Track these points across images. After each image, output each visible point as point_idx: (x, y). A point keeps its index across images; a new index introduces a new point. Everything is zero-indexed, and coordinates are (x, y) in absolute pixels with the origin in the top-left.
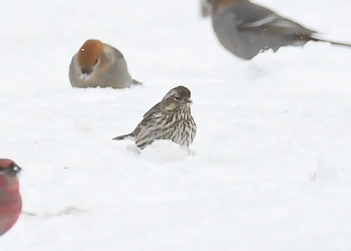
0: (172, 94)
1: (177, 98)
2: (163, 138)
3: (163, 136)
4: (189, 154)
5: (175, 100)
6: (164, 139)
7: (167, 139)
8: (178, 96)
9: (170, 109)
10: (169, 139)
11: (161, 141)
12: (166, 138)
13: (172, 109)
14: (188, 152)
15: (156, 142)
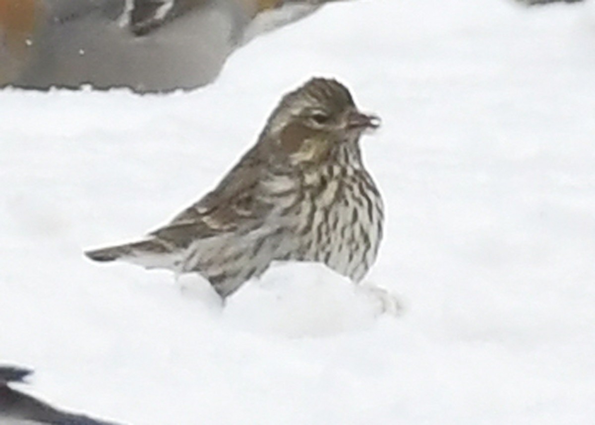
0: (296, 112)
1: (319, 119)
2: (298, 256)
3: (298, 251)
4: (384, 310)
5: (316, 125)
6: (301, 259)
7: (309, 260)
8: (324, 110)
9: (309, 156)
10: (317, 259)
11: (293, 267)
12: (307, 256)
13: (314, 157)
14: (379, 304)
15: (276, 269)
